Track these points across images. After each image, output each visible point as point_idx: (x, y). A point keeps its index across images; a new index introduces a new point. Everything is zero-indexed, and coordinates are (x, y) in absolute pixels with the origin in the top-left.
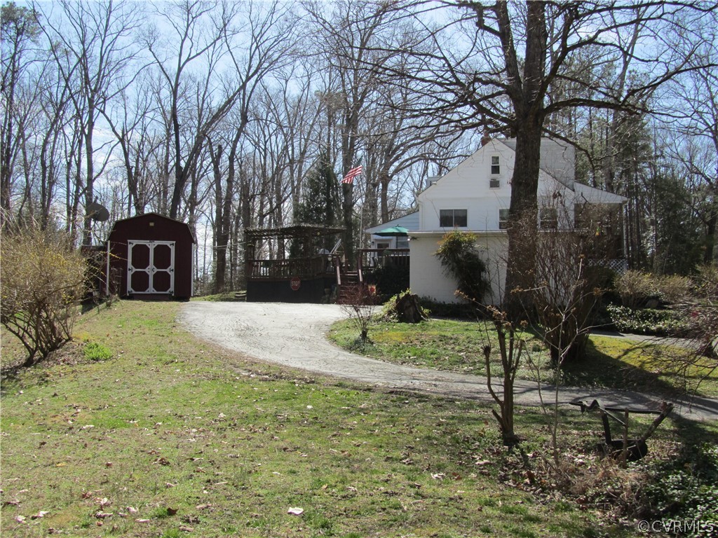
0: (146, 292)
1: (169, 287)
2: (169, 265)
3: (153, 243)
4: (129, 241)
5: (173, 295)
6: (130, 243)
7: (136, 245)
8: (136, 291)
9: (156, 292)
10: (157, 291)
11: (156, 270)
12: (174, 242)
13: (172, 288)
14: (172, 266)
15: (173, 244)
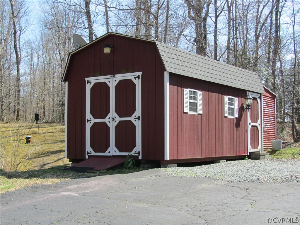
0: (107, 154)
1: (134, 145)
2: (134, 110)
3: (114, 79)
4: (87, 79)
5: (140, 158)
6: (88, 82)
7: (96, 84)
8: (95, 151)
9: (118, 153)
10: (120, 151)
11: (118, 119)
12: (140, 73)
13: (138, 148)
14: (138, 112)
15: (138, 77)
